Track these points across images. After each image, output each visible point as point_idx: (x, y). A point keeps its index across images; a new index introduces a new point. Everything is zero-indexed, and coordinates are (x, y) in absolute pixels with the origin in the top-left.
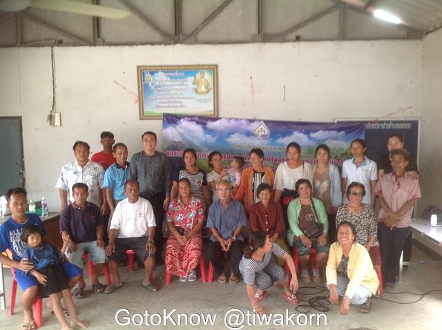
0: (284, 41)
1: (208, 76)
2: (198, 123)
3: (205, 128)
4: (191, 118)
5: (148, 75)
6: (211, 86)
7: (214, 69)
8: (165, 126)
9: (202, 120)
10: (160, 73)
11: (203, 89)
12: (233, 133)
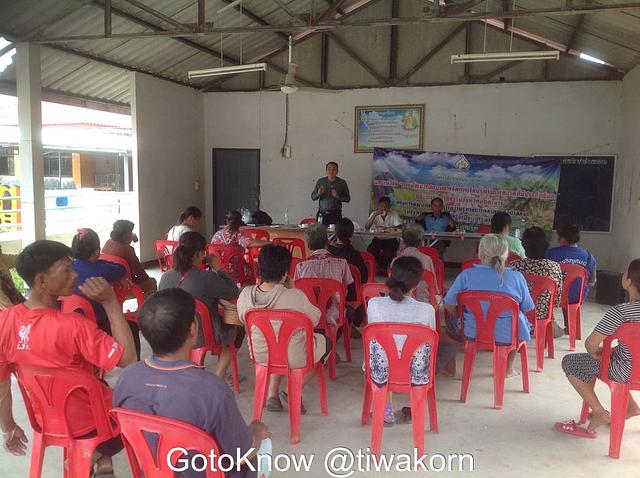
0: (489, 82)
1: (416, 114)
2: (404, 156)
3: (409, 161)
4: (399, 151)
5: (364, 115)
6: (418, 124)
7: (421, 108)
8: (375, 158)
9: (408, 154)
10: (374, 112)
11: (411, 126)
12: (435, 166)
